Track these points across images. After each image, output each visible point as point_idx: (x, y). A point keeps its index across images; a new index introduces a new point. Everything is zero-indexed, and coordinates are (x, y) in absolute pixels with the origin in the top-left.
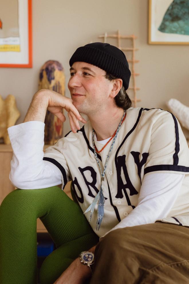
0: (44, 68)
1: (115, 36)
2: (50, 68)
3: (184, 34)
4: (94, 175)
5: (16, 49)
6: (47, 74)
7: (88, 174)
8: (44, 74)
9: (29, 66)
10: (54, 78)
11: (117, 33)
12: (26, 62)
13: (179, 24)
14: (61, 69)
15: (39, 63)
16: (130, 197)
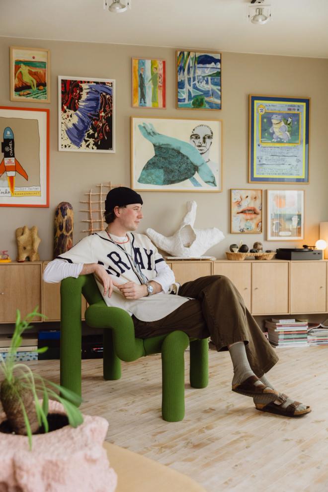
0: (59, 207)
1: (108, 185)
2: (63, 208)
3: (156, 184)
4: (118, 255)
5: (38, 194)
6: (61, 211)
7: (114, 256)
8: (60, 211)
9: (47, 206)
10: (66, 215)
11: (110, 183)
12: (44, 203)
13: (152, 178)
14: (71, 208)
15: (55, 203)
16: (141, 270)
